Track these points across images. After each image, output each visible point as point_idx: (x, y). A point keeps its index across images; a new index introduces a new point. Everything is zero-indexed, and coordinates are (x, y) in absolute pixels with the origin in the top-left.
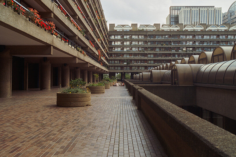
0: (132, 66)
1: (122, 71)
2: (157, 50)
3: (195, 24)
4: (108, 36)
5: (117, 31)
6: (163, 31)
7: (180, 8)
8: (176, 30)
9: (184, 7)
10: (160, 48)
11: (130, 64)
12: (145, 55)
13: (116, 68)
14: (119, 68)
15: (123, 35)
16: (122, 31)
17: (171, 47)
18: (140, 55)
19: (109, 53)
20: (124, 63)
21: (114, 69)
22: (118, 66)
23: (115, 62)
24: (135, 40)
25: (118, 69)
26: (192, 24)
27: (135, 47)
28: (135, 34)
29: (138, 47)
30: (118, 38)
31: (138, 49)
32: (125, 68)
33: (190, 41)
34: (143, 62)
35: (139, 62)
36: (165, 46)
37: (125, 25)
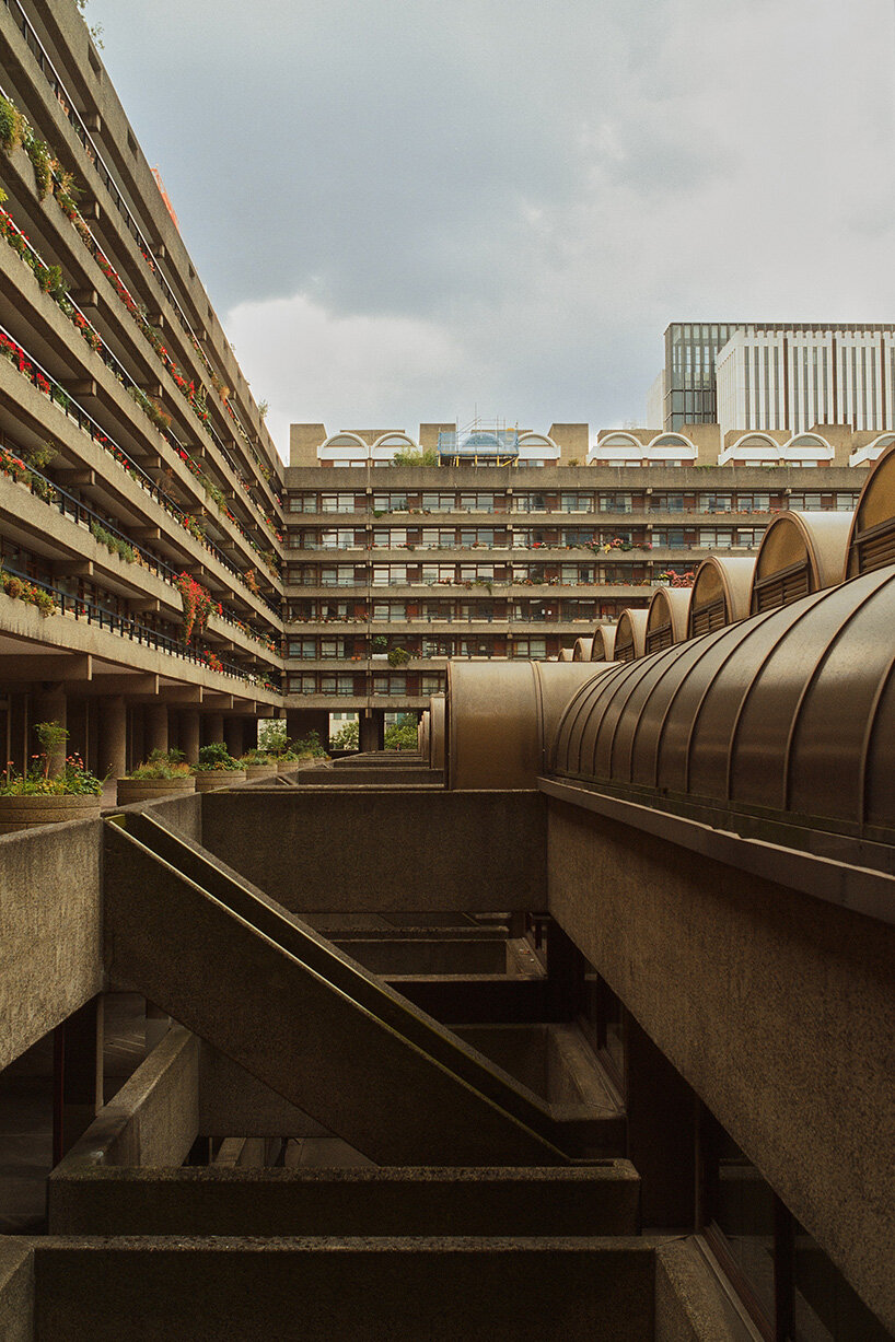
0: (421, 674)
1: (361, 702)
2: (569, 576)
3: (787, 428)
4: (282, 497)
5: (336, 465)
6: (602, 465)
7: (724, 336)
8: (678, 464)
9: (751, 329)
10: (583, 568)
11: (406, 660)
12: (496, 607)
13: (329, 684)
14: (347, 685)
15: (369, 491)
16: (363, 465)
17: (645, 562)
18: (466, 610)
19: (288, 599)
20: (374, 656)
21: (318, 689)
22: (337, 675)
23: (318, 651)
24: (440, 522)
25: (336, 693)
26: (772, 427)
27: (439, 562)
28: (439, 485)
29: (458, 563)
30: (342, 510)
31: (458, 570)
32: (380, 684)
33: (754, 527)
34: (483, 648)
35: (464, 648)
36: (608, 552)
37: (380, 433)
